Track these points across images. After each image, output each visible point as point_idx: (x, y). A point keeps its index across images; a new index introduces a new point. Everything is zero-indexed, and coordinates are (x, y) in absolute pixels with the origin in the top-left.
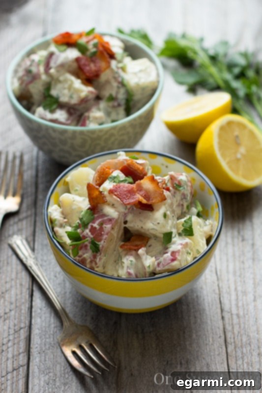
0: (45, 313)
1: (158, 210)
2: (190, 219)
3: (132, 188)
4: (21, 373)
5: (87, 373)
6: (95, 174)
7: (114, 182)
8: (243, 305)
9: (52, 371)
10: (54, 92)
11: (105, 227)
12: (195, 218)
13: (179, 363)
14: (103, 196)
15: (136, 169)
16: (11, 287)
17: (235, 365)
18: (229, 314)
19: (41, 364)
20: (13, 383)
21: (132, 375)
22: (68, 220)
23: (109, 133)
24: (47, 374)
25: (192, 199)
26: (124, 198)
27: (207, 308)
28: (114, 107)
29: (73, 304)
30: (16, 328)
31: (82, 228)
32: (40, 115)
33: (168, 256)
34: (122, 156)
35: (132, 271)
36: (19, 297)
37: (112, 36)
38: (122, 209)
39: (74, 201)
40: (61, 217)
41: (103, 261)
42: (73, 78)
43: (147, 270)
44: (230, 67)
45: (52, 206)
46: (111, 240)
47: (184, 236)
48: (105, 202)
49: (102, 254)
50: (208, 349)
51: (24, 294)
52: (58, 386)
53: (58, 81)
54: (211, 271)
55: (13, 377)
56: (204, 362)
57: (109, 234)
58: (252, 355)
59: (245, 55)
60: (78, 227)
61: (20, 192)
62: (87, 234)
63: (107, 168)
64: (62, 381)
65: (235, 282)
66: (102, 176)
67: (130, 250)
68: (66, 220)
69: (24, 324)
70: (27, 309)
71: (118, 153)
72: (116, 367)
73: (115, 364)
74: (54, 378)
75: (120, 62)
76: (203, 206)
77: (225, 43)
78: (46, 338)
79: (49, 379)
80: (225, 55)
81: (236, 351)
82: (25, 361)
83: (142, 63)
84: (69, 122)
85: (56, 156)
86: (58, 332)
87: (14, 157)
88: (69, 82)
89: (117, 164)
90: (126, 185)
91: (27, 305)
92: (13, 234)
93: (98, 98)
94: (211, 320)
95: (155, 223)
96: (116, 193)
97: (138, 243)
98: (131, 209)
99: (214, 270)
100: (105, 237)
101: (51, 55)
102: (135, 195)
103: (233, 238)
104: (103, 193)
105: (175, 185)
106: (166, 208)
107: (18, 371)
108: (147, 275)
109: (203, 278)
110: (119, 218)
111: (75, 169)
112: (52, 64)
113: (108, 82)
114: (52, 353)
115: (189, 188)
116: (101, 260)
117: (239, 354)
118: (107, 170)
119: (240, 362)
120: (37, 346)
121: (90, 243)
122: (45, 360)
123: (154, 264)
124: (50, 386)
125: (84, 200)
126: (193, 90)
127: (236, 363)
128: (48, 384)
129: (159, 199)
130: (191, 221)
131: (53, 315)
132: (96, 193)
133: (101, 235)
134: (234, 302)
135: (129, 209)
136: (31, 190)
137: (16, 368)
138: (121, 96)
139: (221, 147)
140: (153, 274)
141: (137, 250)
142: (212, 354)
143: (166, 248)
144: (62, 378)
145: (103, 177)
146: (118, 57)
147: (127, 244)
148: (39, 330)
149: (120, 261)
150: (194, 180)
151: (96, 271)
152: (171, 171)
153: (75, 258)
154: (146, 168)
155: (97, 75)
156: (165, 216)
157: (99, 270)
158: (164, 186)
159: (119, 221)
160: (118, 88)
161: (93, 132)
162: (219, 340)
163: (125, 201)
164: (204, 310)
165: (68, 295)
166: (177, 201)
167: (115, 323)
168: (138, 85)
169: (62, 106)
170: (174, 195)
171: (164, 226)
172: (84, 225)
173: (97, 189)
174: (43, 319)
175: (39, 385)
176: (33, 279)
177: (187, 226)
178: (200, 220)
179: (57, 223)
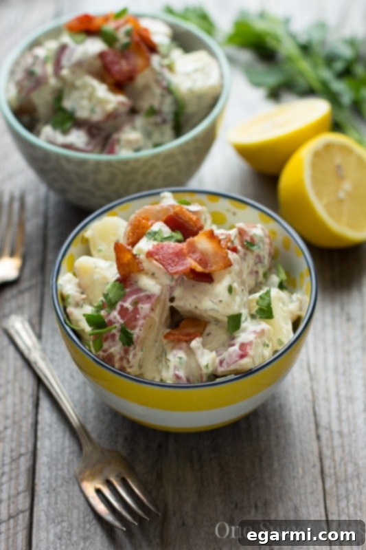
0: (56, 432)
1: (220, 281)
2: (268, 293)
3: (182, 250)
4: (20, 521)
5: (117, 524)
6: (128, 226)
7: (155, 240)
8: (348, 418)
9: (66, 518)
10: (68, 104)
11: (142, 308)
12: (275, 292)
13: (253, 506)
14: (137, 261)
15: (188, 219)
16: (7, 393)
17: (336, 508)
18: (328, 432)
19: (50, 509)
20: (8, 538)
21: (183, 524)
22: (88, 295)
23: (150, 163)
24: (59, 524)
25: (271, 262)
26: (169, 264)
27: (295, 423)
28: (156, 125)
29: (97, 417)
30: (15, 454)
31: (107, 309)
32: (48, 138)
33: (235, 351)
34: (168, 200)
35: (181, 373)
36: (18, 408)
37: (154, 17)
38: (166, 281)
39: (96, 267)
40: (77, 292)
41: (138, 358)
42: (95, 83)
43: (205, 371)
44: (330, 60)
45: (64, 274)
46: (151, 327)
47: (258, 319)
48: (141, 271)
49: (138, 348)
50: (296, 485)
51: (25, 404)
52: (75, 542)
53: (73, 87)
54: (301, 367)
55: (9, 529)
56: (290, 504)
57: (147, 318)
58: (361, 493)
59: (352, 43)
60: (101, 307)
61: (20, 250)
62: (115, 318)
63: (143, 219)
64: (81, 534)
65: (337, 384)
66: (137, 231)
67: (179, 341)
68: (84, 296)
69: (26, 448)
70: (29, 426)
71: (162, 195)
72: (160, 514)
73: (158, 510)
74: (69, 530)
75: (165, 56)
76: (288, 273)
77: (322, 25)
78: (57, 470)
79: (61, 531)
80: (323, 43)
81: (337, 487)
82: (27, 505)
83: (199, 57)
84: (90, 148)
85: (72, 196)
86: (75, 460)
87: (12, 199)
88: (90, 89)
89: (159, 212)
90: (172, 244)
91: (30, 420)
92: (11, 312)
93: (133, 111)
94: (301, 441)
95: (215, 301)
96: (157, 257)
97: (191, 330)
98: (179, 280)
99: (305, 365)
100: (141, 322)
101: (63, 48)
102: (185, 259)
103: (333, 317)
104: (138, 256)
105: (245, 243)
106: (232, 278)
107: (16, 519)
108: (205, 379)
109: (289, 377)
110: (162, 293)
111: (99, 218)
112: (65, 62)
113: (147, 88)
114: (67, 491)
115: (267, 248)
116: (135, 356)
117: (342, 491)
118: (144, 221)
119: (343, 504)
120: (44, 481)
121: (118, 331)
122: (56, 503)
123: (214, 363)
124: (64, 541)
125: (111, 266)
126: (275, 94)
127: (338, 506)
128: (60, 539)
129: (221, 264)
130: (269, 296)
131: (68, 434)
132: (128, 257)
133: (136, 319)
134: (334, 414)
135: (177, 281)
136: (37, 247)
137: (13, 515)
138: (167, 107)
139: (316, 181)
140: (214, 376)
141: (189, 342)
142: (302, 491)
143: (233, 338)
144: (81, 530)
145: (138, 233)
146: (162, 49)
147: (176, 332)
148: (47, 456)
149: (164, 358)
150: (273, 233)
151: (129, 373)
152: (239, 222)
153: (98, 353)
154: (203, 217)
155: (131, 77)
156: (230, 290)
157: (133, 370)
158: (229, 244)
159: (162, 298)
160: (163, 96)
161: (125, 162)
162: (313, 470)
163: (170, 268)
164: (290, 425)
165: (90, 404)
166: (248, 267)
167: (160, 446)
168: (191, 91)
169: (79, 124)
170: (244, 258)
171: (228, 305)
172: (110, 304)
173: (130, 251)
174: (53, 441)
175: (48, 539)
176: (39, 382)
177: (264, 304)
178: (284, 295)
179: (70, 300)
